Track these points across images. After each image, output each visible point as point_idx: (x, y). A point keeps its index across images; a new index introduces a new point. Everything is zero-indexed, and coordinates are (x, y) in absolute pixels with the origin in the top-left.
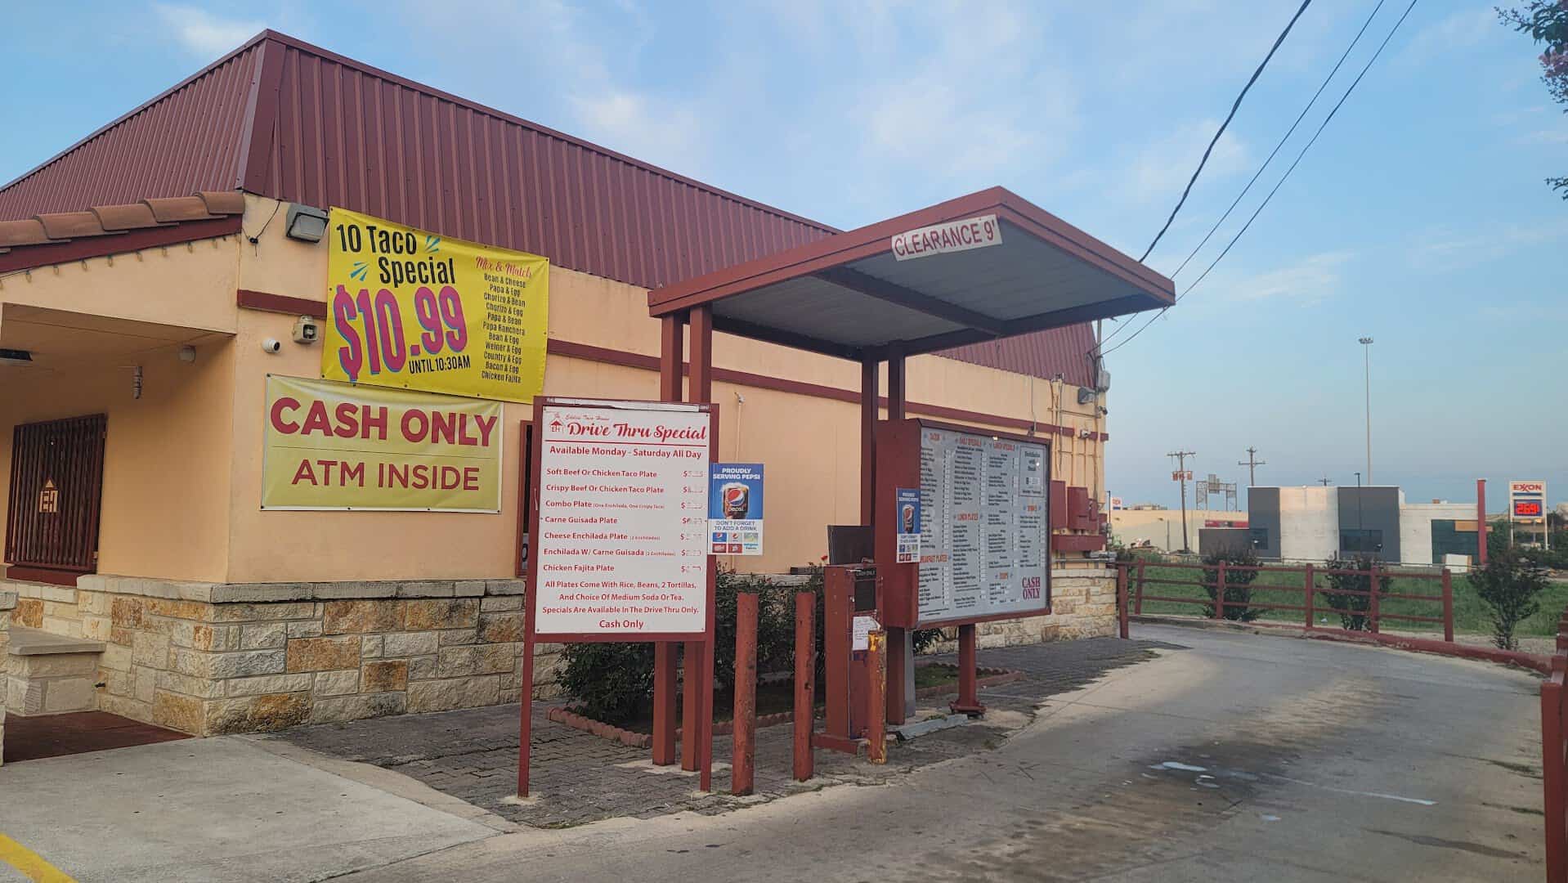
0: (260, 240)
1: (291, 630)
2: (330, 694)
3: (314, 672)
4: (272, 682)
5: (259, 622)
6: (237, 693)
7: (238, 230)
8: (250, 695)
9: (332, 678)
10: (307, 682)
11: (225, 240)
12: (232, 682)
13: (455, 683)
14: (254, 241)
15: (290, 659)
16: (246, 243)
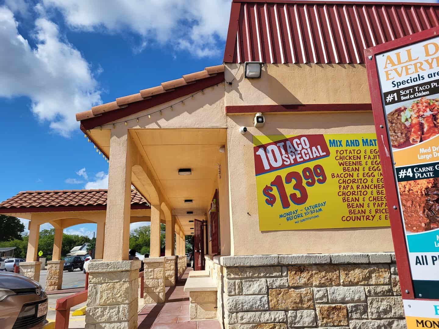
0: (233, 83)
1: (270, 284)
2: (298, 325)
3: (286, 311)
4: (262, 316)
5: (251, 279)
6: (244, 321)
7: (223, 80)
8: (251, 324)
9: (299, 315)
10: (283, 317)
11: (217, 86)
12: (240, 315)
13: (382, 323)
14: (231, 84)
15: (271, 301)
16: (226, 85)
